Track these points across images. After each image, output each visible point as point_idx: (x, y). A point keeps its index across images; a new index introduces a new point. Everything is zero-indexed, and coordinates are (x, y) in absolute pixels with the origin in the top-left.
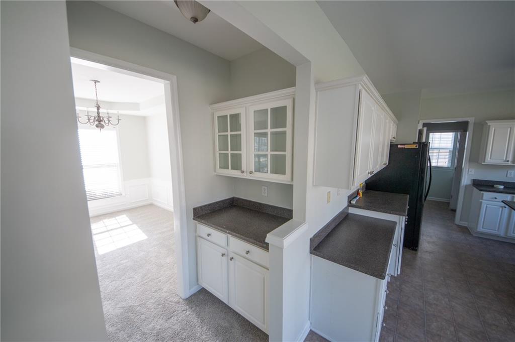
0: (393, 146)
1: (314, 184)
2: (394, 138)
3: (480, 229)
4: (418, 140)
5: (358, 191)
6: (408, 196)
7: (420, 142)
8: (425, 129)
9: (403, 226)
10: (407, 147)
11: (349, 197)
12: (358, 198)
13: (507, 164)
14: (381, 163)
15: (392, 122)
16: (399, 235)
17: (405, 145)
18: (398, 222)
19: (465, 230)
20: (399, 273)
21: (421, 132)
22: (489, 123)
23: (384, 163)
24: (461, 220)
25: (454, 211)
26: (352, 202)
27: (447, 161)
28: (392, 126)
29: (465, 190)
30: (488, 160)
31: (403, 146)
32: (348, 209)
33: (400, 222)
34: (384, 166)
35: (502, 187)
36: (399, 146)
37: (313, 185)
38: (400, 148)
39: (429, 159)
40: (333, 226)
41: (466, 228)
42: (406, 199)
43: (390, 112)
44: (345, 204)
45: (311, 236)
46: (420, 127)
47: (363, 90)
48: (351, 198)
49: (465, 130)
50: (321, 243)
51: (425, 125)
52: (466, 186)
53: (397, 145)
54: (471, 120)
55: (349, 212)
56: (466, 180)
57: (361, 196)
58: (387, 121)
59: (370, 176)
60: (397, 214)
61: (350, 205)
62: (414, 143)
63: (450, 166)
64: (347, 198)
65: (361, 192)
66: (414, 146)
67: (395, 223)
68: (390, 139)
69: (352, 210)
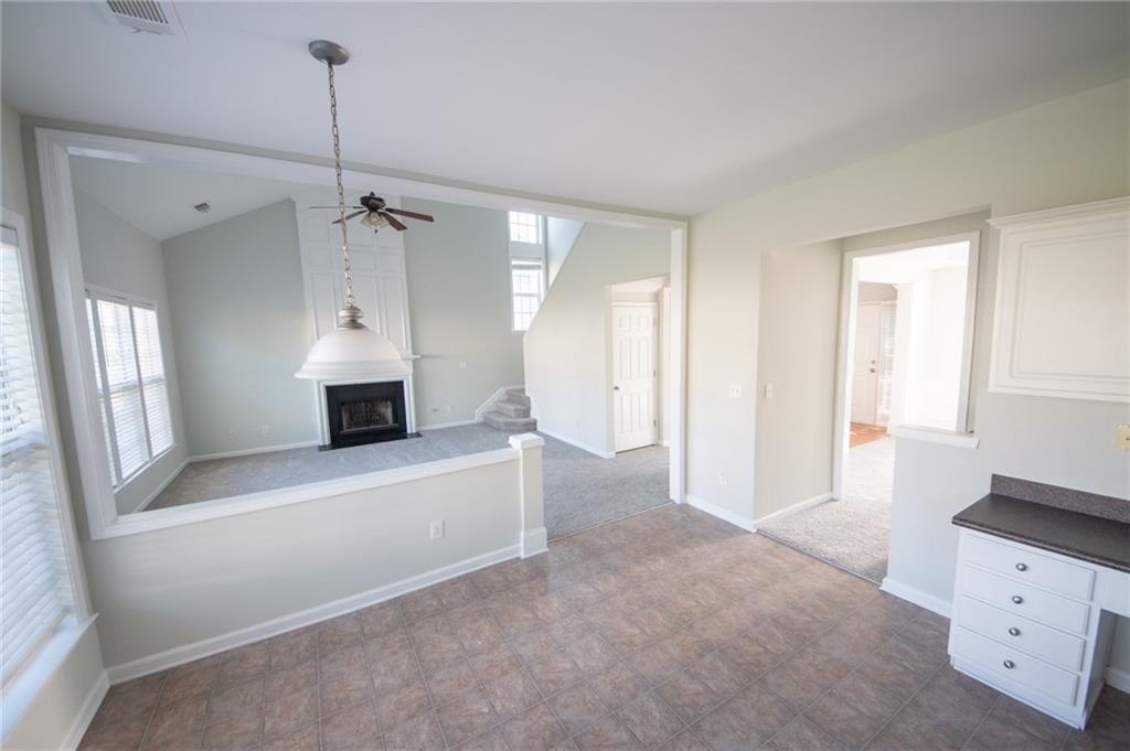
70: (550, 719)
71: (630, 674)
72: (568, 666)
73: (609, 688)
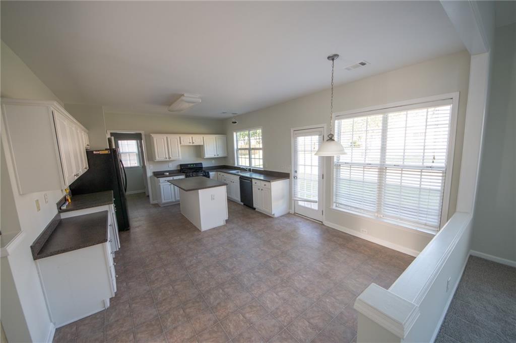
0: (89, 153)
1: (21, 193)
2: (88, 145)
3: (164, 201)
4: (110, 147)
5: (65, 197)
6: (112, 191)
7: (111, 149)
8: (113, 138)
9: (113, 212)
10: (101, 152)
11: (58, 204)
12: (67, 204)
13: (166, 160)
14: (82, 168)
15: (83, 132)
16: (112, 220)
17: (99, 151)
18: (109, 210)
19: (157, 205)
20: (119, 247)
21: (110, 140)
22: (153, 135)
23: (84, 167)
24: (153, 200)
25: (148, 196)
26: (62, 208)
27: (136, 162)
28: (83, 136)
29: (151, 180)
30: (158, 159)
31: (98, 152)
32: (60, 216)
33: (110, 210)
34: (86, 170)
35: (168, 174)
36: (94, 152)
37: (20, 195)
38: (96, 154)
39: (121, 161)
40: (49, 233)
41: (157, 204)
42: (111, 193)
43: (79, 124)
44: (56, 211)
45: (31, 244)
46: (109, 136)
47: (55, 111)
48: (60, 205)
49: (141, 139)
50: (42, 248)
51: (112, 134)
52: (151, 177)
53: (93, 151)
54: (142, 132)
55: (62, 218)
56: (149, 174)
57: (70, 201)
58: (78, 131)
59: (76, 178)
60: (106, 205)
61: (61, 211)
62: (106, 150)
63: (139, 165)
64: (56, 206)
65: (68, 198)
66: (106, 152)
67: (106, 212)
68: (85, 146)
69: (64, 216)
70: (281, 276)
71: (253, 292)
72: (280, 294)
73: (262, 286)
